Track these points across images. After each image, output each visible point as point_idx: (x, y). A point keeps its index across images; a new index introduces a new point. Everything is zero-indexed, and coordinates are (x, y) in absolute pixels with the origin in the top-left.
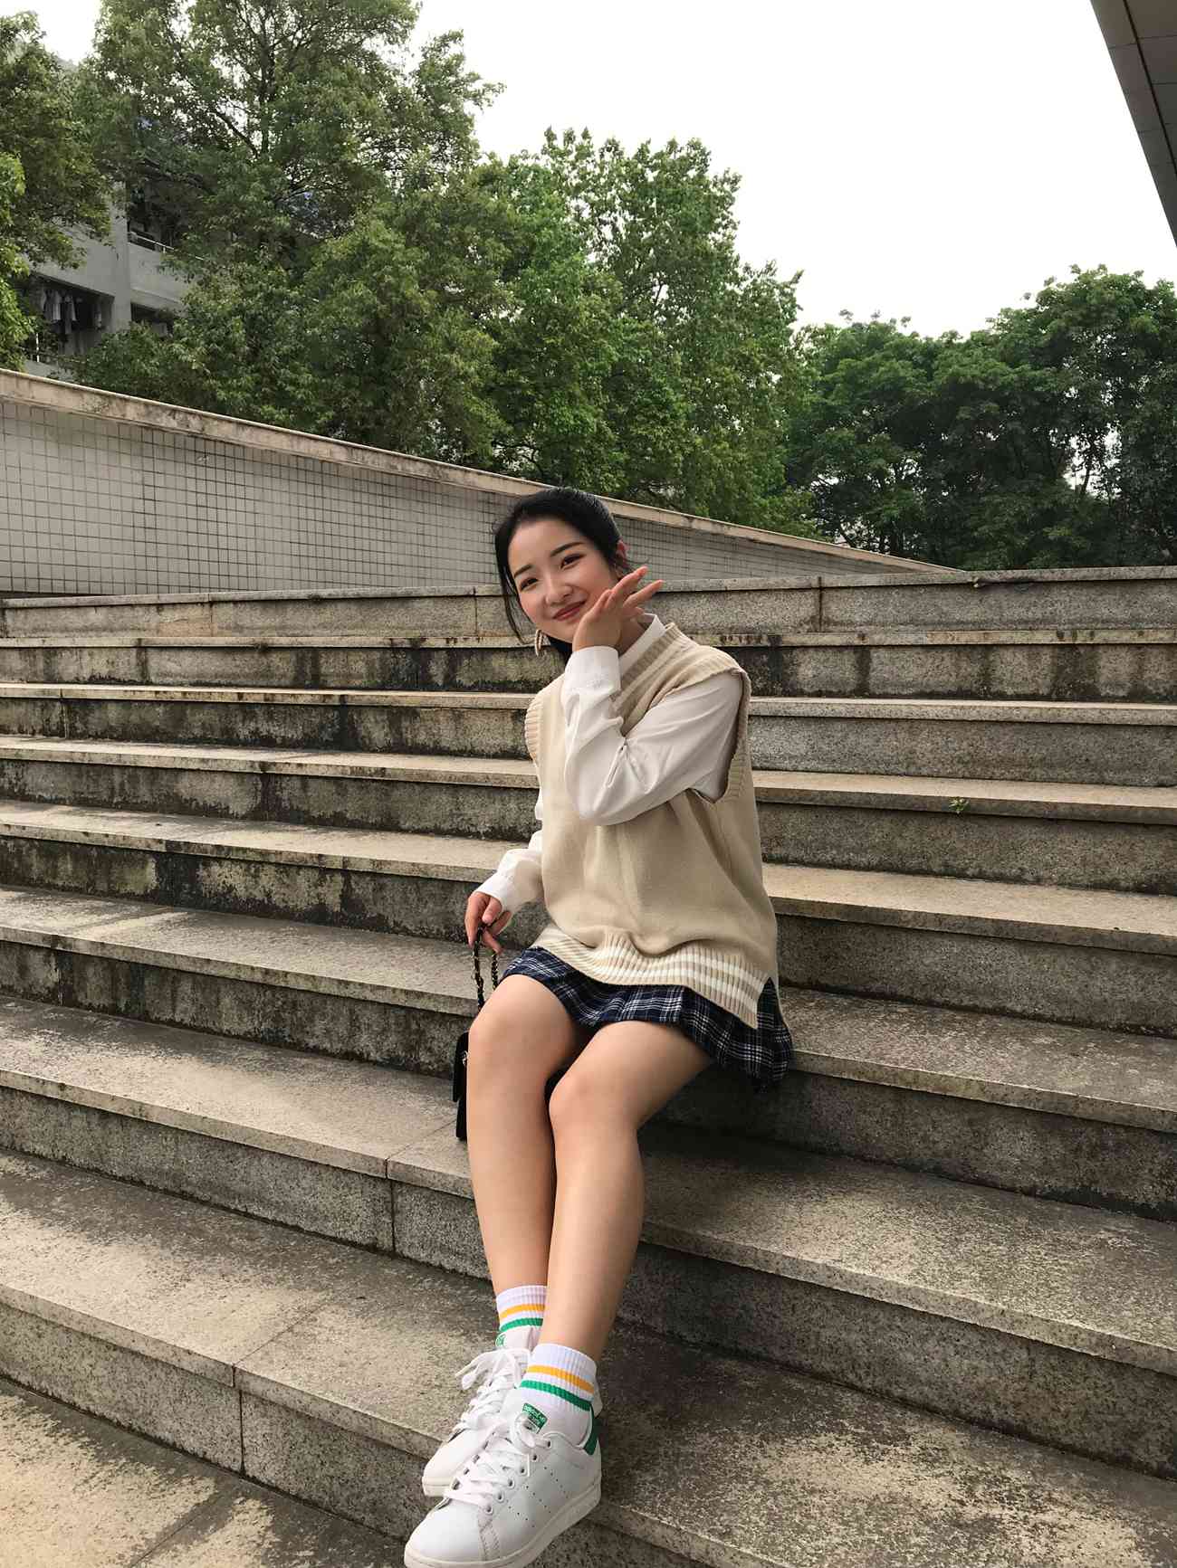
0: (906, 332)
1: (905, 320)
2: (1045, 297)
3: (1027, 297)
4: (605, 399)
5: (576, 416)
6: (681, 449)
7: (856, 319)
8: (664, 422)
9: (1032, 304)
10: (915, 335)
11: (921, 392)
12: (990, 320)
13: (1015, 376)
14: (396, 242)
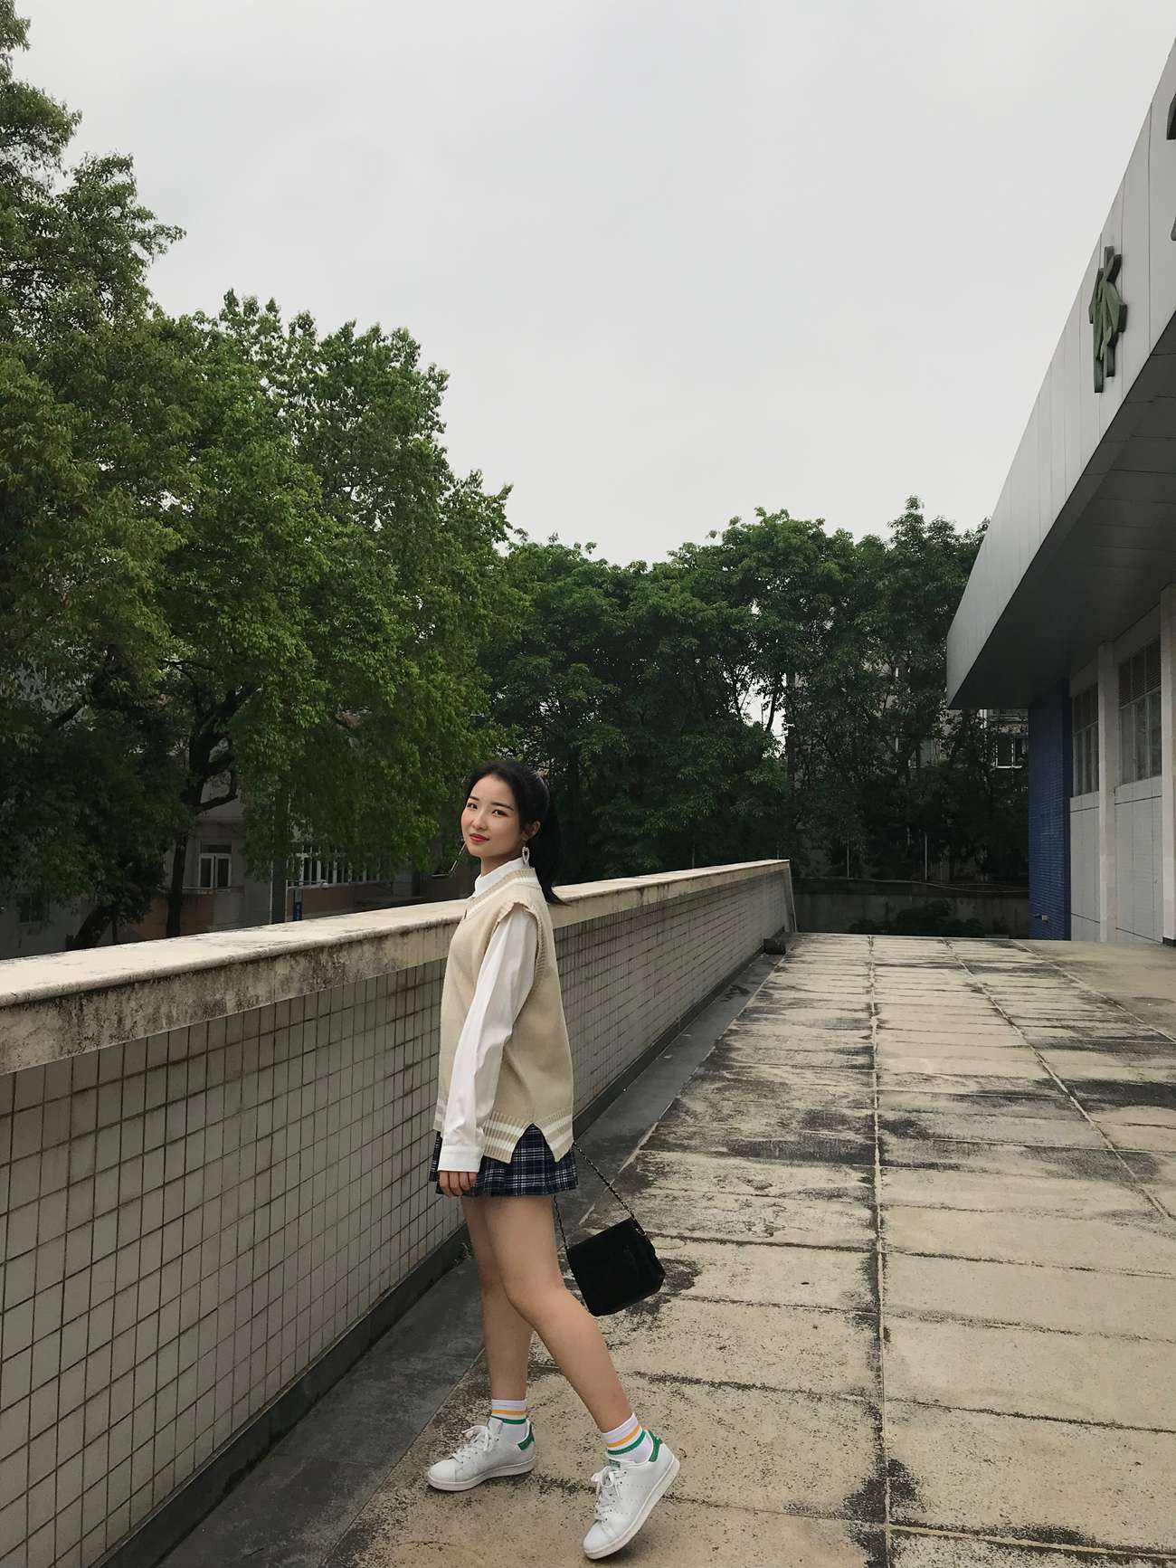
0: (593, 557)
1: (590, 546)
2: (732, 536)
3: (713, 535)
4: (304, 614)
5: (271, 638)
6: (393, 679)
7: (531, 539)
8: (375, 647)
9: (718, 542)
10: (603, 562)
11: (617, 621)
12: (672, 554)
13: (714, 613)
14: (41, 392)
